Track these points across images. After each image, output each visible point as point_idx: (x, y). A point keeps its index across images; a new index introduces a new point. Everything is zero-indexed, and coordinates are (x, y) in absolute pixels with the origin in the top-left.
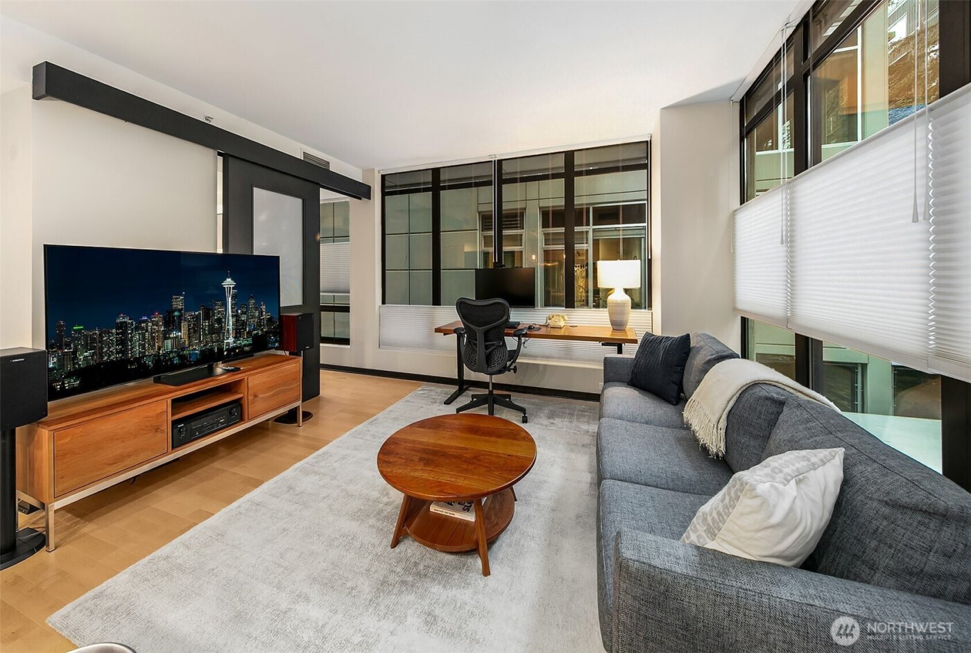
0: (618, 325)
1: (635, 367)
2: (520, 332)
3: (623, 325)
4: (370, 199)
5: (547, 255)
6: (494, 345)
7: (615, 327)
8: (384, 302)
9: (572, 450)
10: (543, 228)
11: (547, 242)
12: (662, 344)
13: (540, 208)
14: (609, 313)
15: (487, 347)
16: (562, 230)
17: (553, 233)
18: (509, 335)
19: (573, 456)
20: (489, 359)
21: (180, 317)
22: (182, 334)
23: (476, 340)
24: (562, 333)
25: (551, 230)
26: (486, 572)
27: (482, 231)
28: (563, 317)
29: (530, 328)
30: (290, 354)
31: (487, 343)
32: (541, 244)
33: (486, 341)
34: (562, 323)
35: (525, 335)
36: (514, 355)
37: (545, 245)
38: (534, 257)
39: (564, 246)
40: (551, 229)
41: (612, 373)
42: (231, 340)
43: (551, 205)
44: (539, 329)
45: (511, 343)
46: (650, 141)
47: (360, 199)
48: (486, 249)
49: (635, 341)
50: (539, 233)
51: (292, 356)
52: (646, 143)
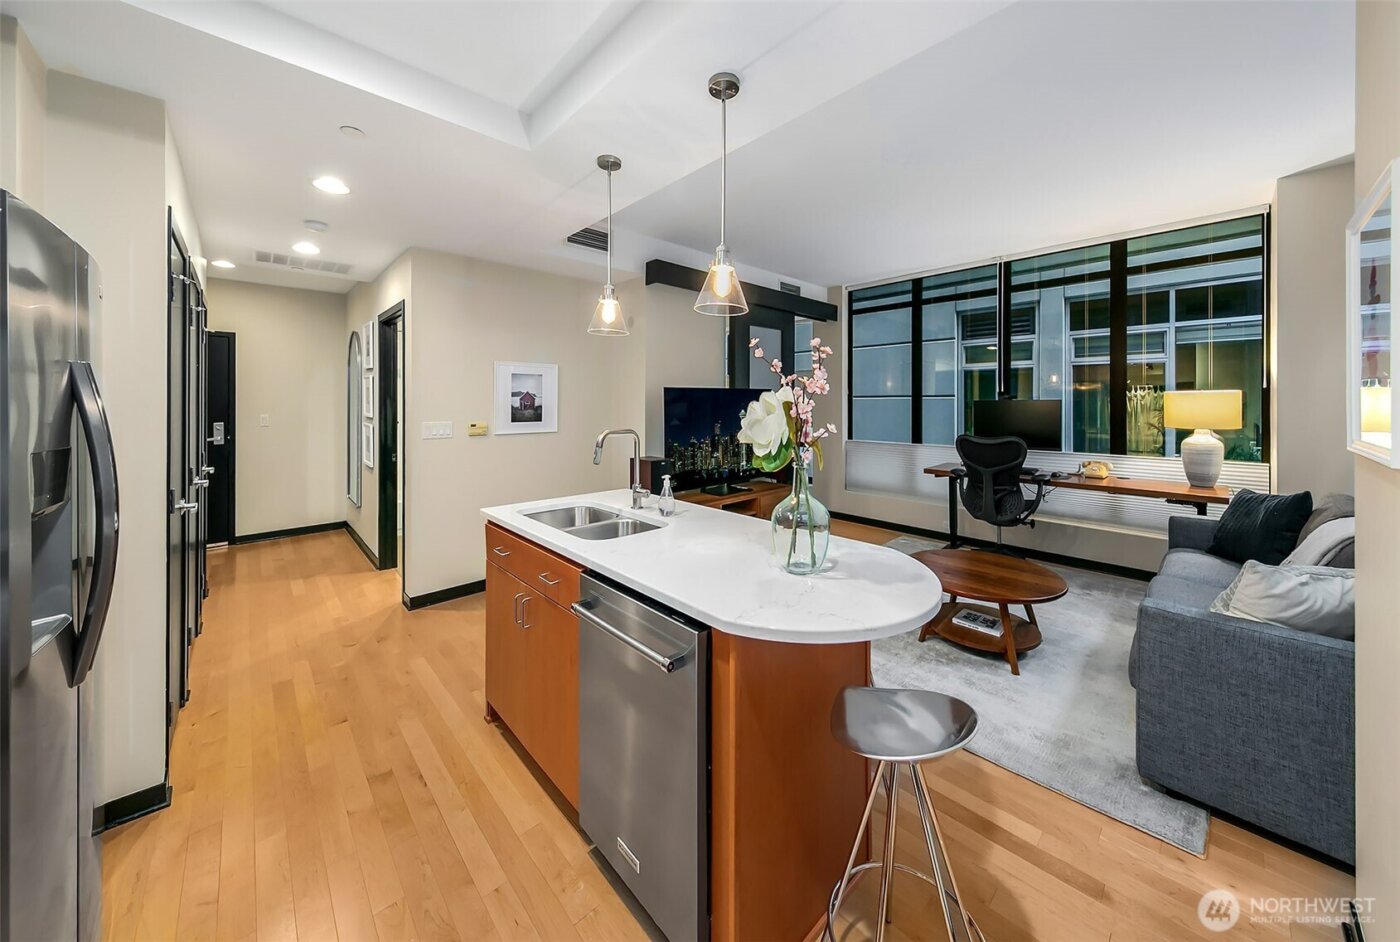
0: (1199, 478)
1: (1219, 531)
2: (1041, 478)
3: (1210, 480)
4: (836, 320)
5: (1079, 373)
6: (1005, 490)
7: (1195, 483)
8: (850, 436)
9: (1116, 620)
10: (1071, 330)
11: (1079, 352)
12: (1265, 504)
13: (1066, 299)
14: (1184, 463)
15: (996, 492)
16: (1106, 332)
17: (1090, 338)
18: (1025, 481)
19: (1118, 624)
20: (999, 506)
21: (718, 440)
22: (718, 454)
23: (982, 483)
24: (1104, 483)
25: (1087, 333)
26: (1015, 672)
27: (963, 339)
28: (1106, 465)
29: (1054, 475)
30: (778, 482)
31: (996, 488)
32: (1068, 357)
33: (995, 484)
34: (1104, 473)
35: (1048, 483)
36: (1032, 506)
37: (1076, 357)
38: (1054, 378)
39: (1108, 358)
40: (1087, 331)
41: (1181, 536)
42: (744, 463)
43: (1087, 292)
44: (1067, 478)
45: (1029, 491)
46: (1269, 214)
47: (825, 321)
48: (968, 365)
49: (1225, 501)
50: (1066, 339)
51: (781, 485)
52: (1261, 218)
